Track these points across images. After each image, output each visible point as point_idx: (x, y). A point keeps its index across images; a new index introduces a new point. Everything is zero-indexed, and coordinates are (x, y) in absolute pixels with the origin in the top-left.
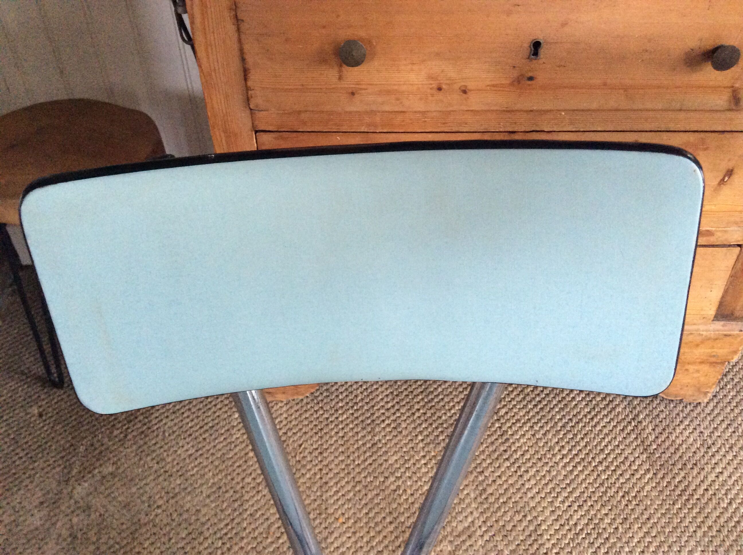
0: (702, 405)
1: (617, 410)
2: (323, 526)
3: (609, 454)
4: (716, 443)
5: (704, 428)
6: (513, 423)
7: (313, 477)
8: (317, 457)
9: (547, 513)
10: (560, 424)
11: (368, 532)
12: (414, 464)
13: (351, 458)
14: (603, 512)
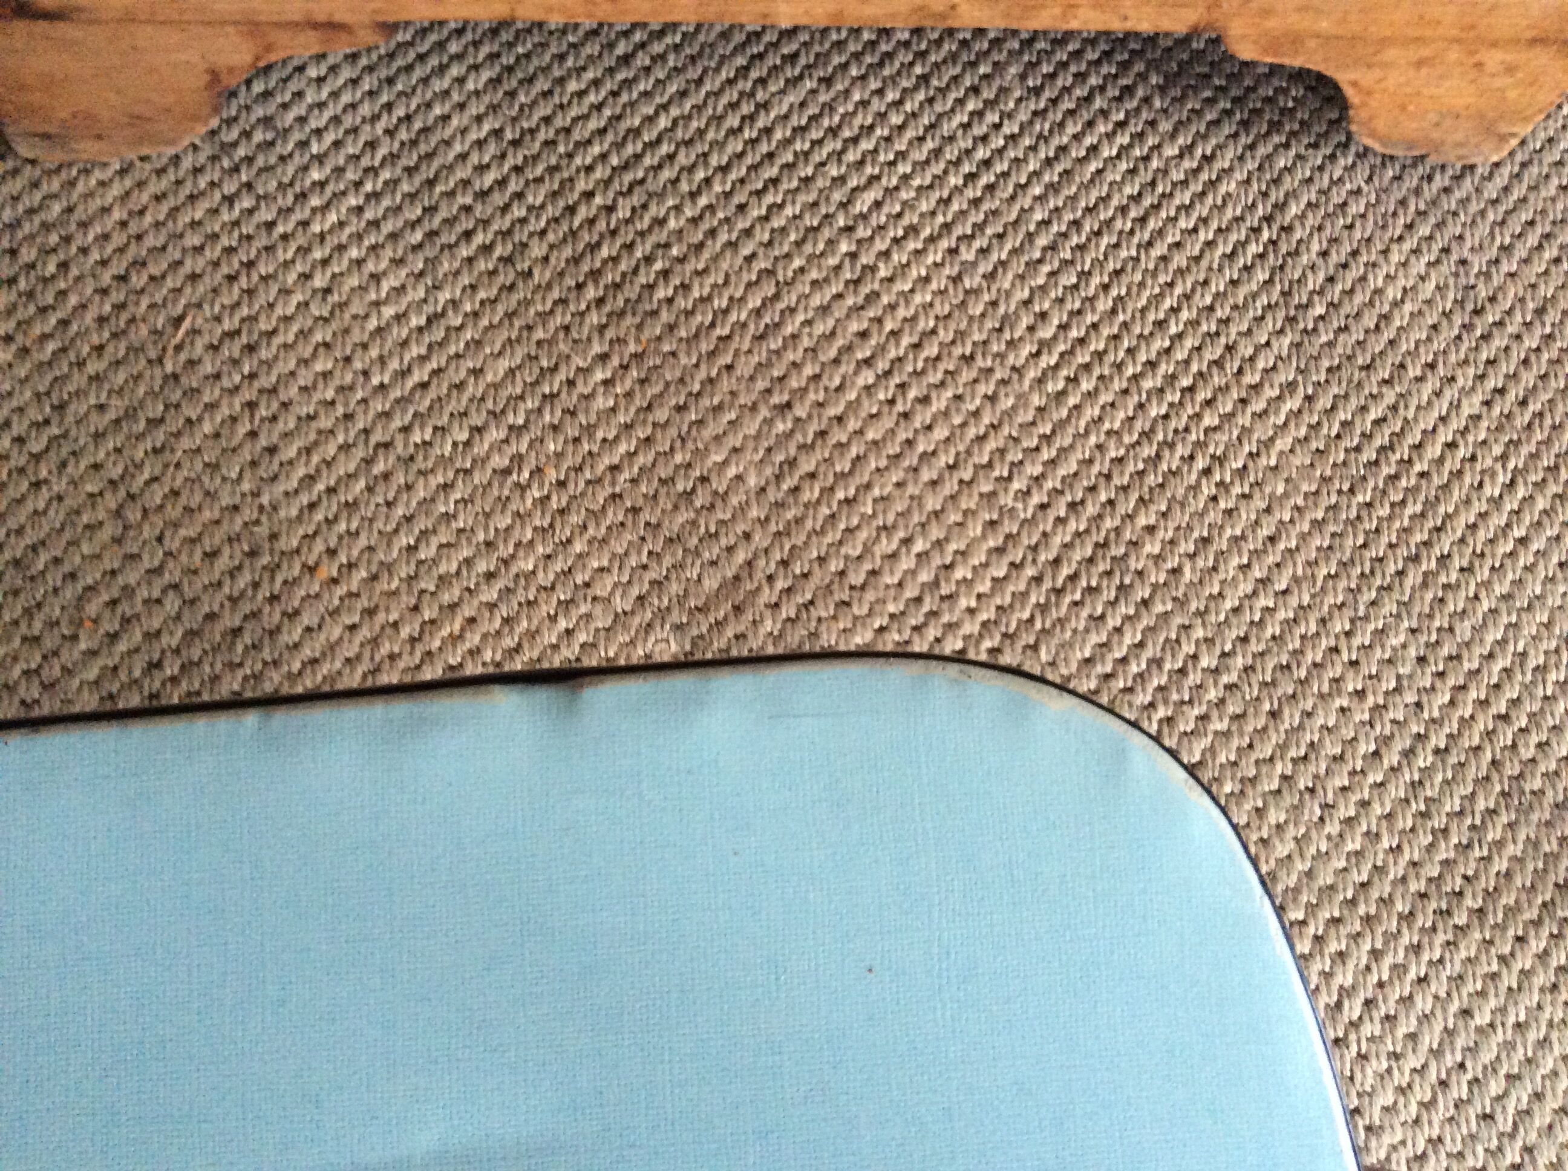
0: (1479, 171)
1: (1223, 189)
2: (264, 592)
3: (1180, 336)
4: (1500, 297)
5: (1472, 249)
6: (896, 241)
7: (224, 432)
8: (235, 362)
9: (975, 529)
10: (1042, 241)
11: (416, 609)
12: (571, 383)
13: (358, 365)
14: (1142, 521)
